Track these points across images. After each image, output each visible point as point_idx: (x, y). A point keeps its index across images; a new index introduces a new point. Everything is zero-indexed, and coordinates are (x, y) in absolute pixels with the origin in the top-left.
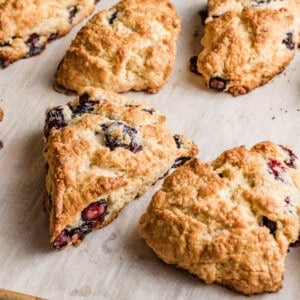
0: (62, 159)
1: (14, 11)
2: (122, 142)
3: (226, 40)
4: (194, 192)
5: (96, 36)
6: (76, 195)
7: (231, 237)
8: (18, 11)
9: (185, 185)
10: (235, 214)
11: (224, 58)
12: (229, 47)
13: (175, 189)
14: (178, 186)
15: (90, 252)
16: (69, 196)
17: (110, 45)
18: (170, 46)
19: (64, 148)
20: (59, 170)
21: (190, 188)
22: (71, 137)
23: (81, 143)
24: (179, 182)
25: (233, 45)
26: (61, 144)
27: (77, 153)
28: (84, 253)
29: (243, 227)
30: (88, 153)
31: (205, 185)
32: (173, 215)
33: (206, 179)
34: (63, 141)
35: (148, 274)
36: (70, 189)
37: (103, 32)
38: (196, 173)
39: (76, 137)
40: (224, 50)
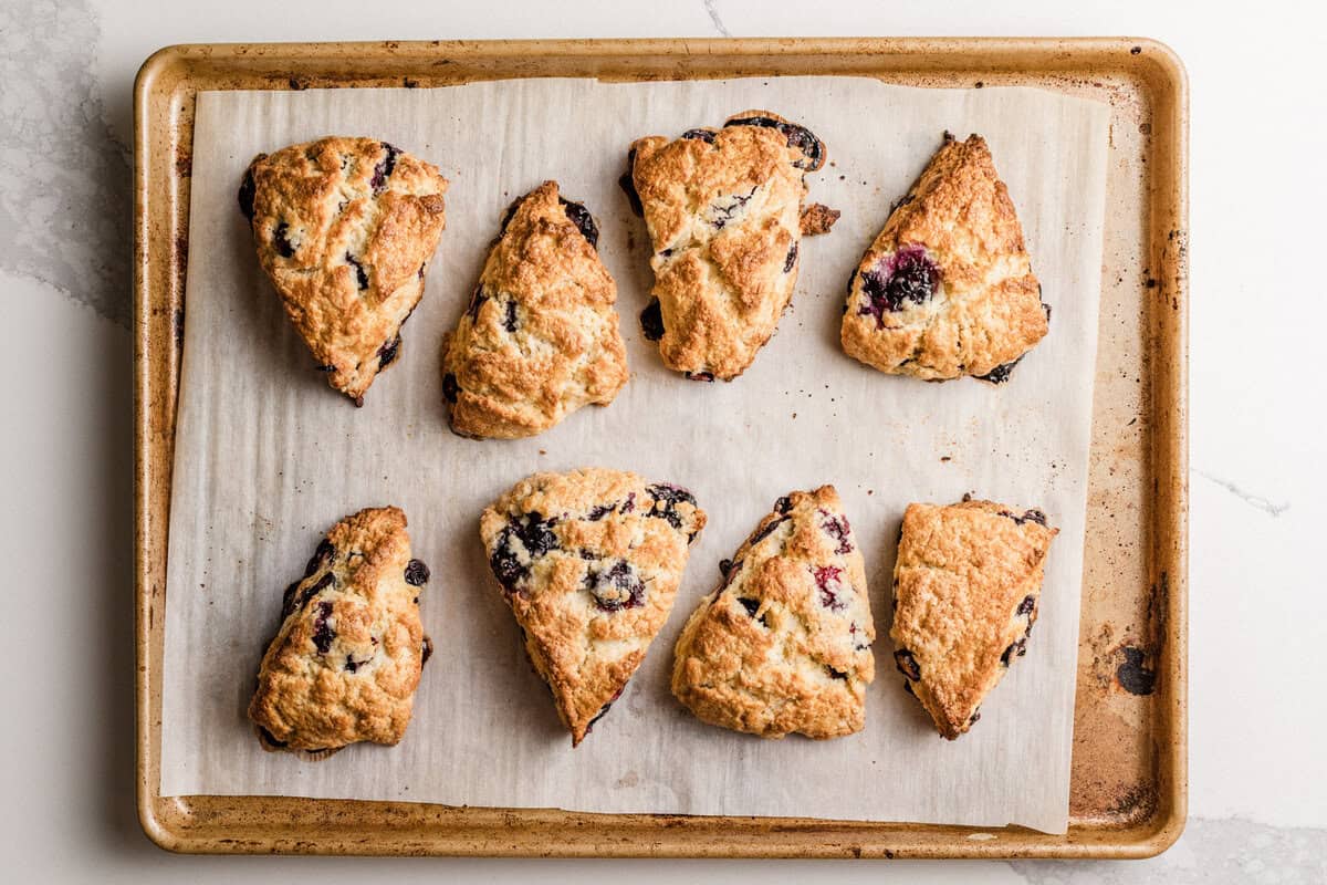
0: (555, 655)
1: (347, 339)
2: (620, 600)
3: (701, 326)
4: (737, 660)
5: (503, 376)
6: (588, 696)
7: (798, 713)
8: (354, 338)
9: (723, 651)
10: (796, 685)
11: (704, 351)
12: (707, 335)
13: (711, 658)
14: (714, 655)
15: (616, 721)
16: (579, 699)
17: (529, 389)
18: (616, 354)
19: (548, 634)
20: (556, 669)
21: (730, 655)
22: (552, 616)
23: (569, 622)
24: (713, 650)
25: (712, 332)
26: (542, 628)
27: (568, 637)
28: (609, 723)
29: (809, 698)
30: (583, 630)
31: (750, 651)
32: (718, 696)
33: (748, 641)
34: (543, 623)
35: (698, 736)
36: (578, 691)
37: (511, 367)
38: (731, 633)
39: (557, 613)
40: (701, 341)
